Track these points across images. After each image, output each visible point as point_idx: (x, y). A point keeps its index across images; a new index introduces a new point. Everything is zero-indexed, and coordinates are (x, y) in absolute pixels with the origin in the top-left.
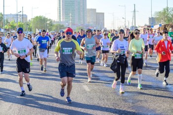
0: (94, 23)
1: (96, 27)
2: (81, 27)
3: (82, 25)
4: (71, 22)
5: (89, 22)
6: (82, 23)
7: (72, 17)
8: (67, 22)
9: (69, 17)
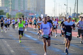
0: (35, 9)
1: (36, 13)
2: (21, 13)
3: (22, 11)
4: (10, 7)
5: (29, 9)
6: (22, 9)
7: (11, 2)
8: (7, 8)
9: (9, 2)
